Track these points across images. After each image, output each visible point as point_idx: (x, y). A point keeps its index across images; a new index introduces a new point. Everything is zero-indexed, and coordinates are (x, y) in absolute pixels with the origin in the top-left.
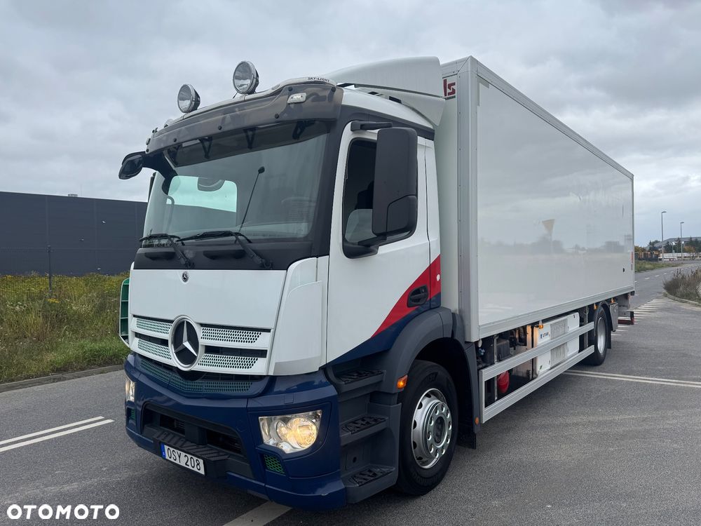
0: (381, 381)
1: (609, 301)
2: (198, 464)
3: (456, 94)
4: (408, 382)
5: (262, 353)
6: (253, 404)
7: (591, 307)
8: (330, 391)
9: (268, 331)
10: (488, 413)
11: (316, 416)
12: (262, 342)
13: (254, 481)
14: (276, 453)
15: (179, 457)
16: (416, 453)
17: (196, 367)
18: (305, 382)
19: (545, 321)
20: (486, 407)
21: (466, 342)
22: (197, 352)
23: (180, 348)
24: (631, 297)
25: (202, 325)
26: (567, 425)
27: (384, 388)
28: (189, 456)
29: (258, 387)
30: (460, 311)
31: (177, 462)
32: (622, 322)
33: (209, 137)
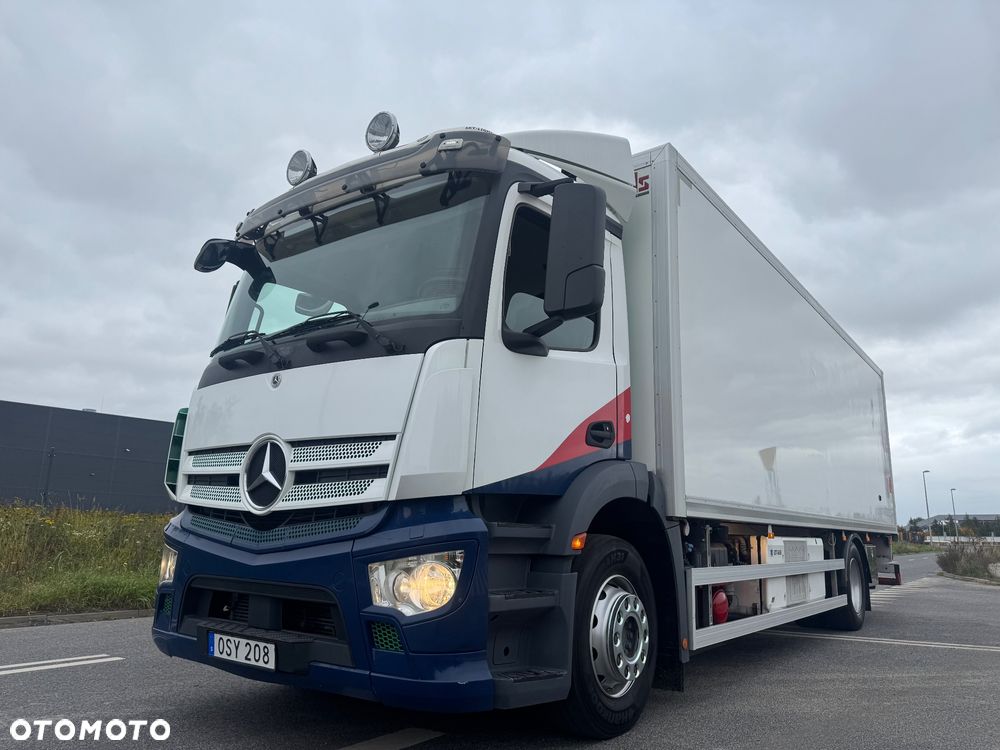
0: (549, 539)
1: (862, 534)
2: (266, 654)
3: (649, 189)
5: (380, 471)
6: (361, 545)
7: (838, 533)
8: (478, 525)
9: (392, 437)
10: (703, 638)
12: (382, 454)
13: (352, 670)
14: (390, 620)
15: (237, 648)
16: (597, 667)
17: (280, 505)
20: (697, 628)
22: (282, 484)
24: (892, 542)
25: (294, 444)
27: (551, 550)
28: (253, 643)
29: (369, 521)
30: (657, 471)
31: (232, 658)
32: (883, 582)
33: (321, 216)
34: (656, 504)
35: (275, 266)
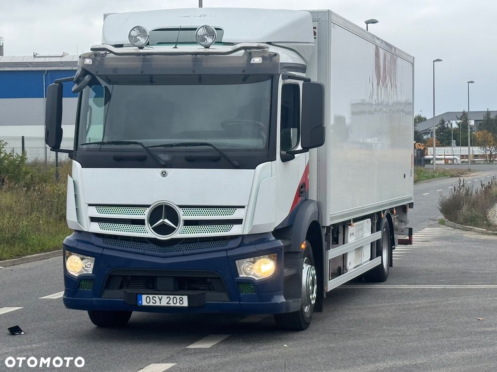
0: (290, 245)
2: (181, 301)
5: (239, 222)
6: (230, 253)
8: (280, 243)
9: (243, 207)
10: (330, 284)
12: (237, 214)
13: (230, 302)
15: (160, 300)
20: (329, 280)
21: (323, 227)
22: (176, 225)
23: (157, 224)
25: (180, 207)
27: (292, 250)
28: (172, 297)
30: (318, 203)
31: (157, 304)
32: (402, 242)
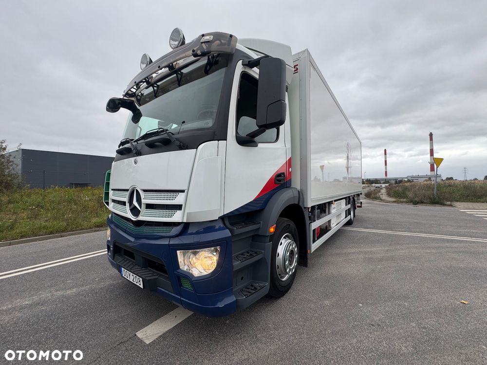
0: (259, 228)
1: (354, 195)
2: (140, 281)
3: (298, 71)
4: (276, 229)
5: (179, 207)
6: (173, 242)
7: (349, 197)
8: (227, 233)
9: (183, 191)
10: (314, 246)
11: (216, 251)
12: (179, 199)
13: (173, 295)
14: (188, 276)
15: (130, 276)
16: (278, 271)
17: (140, 218)
18: (208, 227)
19: (335, 201)
20: (313, 243)
21: (305, 208)
22: (141, 208)
23: (132, 207)
24: (361, 196)
25: (145, 191)
26: (349, 253)
27: (260, 232)
28: (135, 276)
29: (176, 230)
30: (301, 190)
31: (128, 279)
32: (358, 207)
33: (157, 85)
34: (301, 204)
35: (141, 108)
